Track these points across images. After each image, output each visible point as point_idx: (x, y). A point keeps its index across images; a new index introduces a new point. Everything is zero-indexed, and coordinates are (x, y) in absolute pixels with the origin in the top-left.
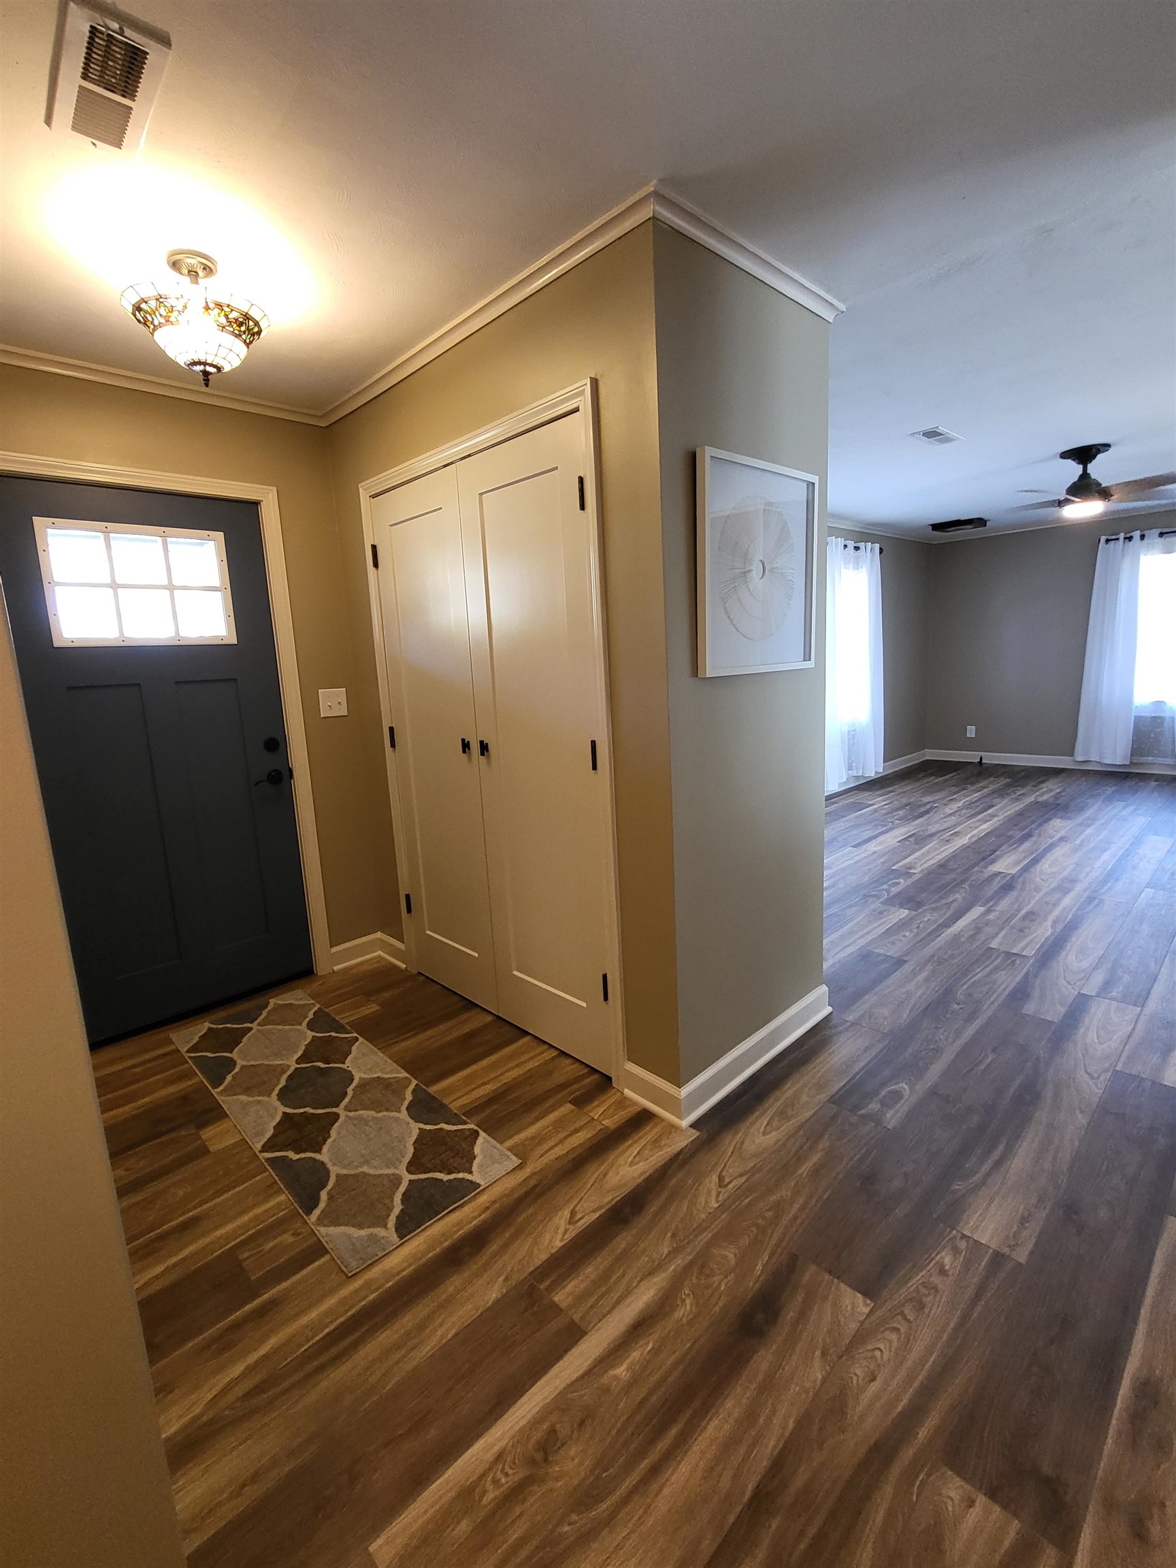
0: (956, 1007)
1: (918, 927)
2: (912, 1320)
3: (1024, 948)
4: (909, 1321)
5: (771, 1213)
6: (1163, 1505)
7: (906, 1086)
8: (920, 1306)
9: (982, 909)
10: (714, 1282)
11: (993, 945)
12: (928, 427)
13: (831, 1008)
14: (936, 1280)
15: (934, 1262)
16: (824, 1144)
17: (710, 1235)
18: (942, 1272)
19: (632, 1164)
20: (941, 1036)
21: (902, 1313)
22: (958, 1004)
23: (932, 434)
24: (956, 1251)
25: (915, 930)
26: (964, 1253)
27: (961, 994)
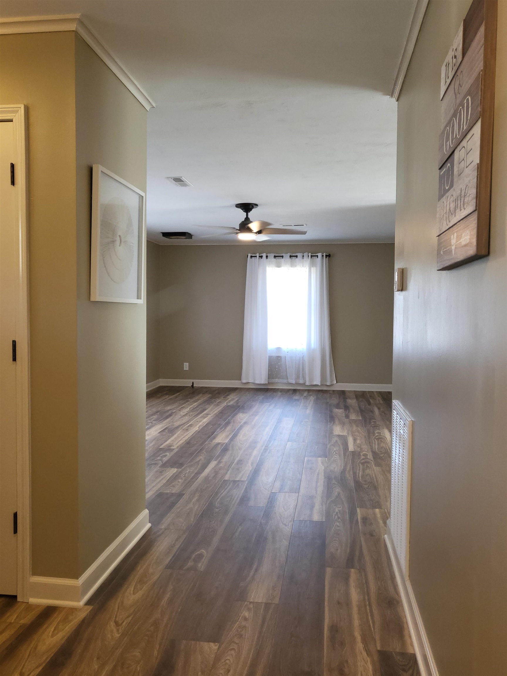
0: (217, 510)
1: (185, 476)
2: (238, 642)
3: (242, 477)
4: (237, 643)
5: (152, 627)
6: (347, 661)
7: (203, 551)
8: (240, 636)
9: (216, 462)
10: (133, 668)
11: (226, 478)
12: (177, 175)
13: (150, 524)
14: (244, 623)
15: (241, 617)
16: (170, 587)
17: (121, 650)
18: (246, 619)
19: (52, 636)
20: (214, 525)
21: (234, 642)
22: (218, 509)
23: (178, 180)
24: (249, 609)
25: (184, 478)
26: (253, 609)
27: (217, 504)
